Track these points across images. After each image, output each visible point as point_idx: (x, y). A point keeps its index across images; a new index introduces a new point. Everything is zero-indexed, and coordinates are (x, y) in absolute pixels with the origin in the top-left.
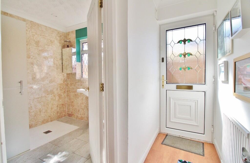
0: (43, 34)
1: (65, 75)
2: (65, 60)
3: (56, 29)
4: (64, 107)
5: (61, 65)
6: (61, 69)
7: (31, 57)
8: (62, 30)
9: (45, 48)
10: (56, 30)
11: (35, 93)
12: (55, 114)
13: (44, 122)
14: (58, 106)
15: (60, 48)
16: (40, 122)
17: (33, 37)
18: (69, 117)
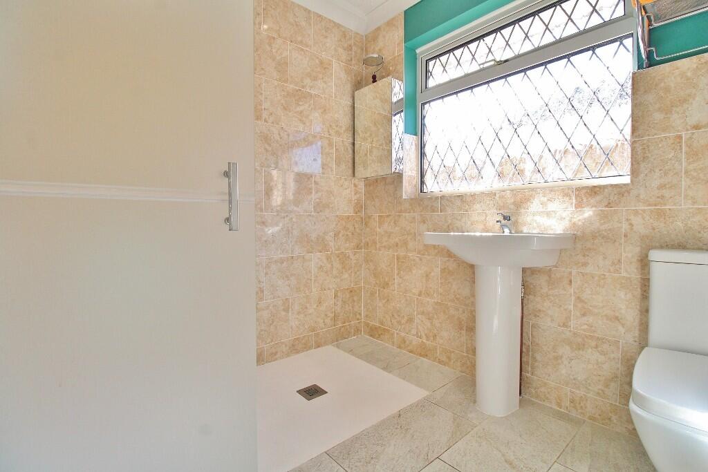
0: (299, 39)
1: (362, 185)
2: (362, 132)
3: (337, 21)
4: (355, 298)
5: (350, 151)
6: (350, 165)
7: (265, 114)
8: (355, 24)
9: (303, 87)
10: (338, 26)
11: (273, 242)
12: (328, 321)
13: (297, 347)
14: (339, 294)
15: (348, 87)
16: (286, 346)
17: (270, 45)
18: (371, 336)
